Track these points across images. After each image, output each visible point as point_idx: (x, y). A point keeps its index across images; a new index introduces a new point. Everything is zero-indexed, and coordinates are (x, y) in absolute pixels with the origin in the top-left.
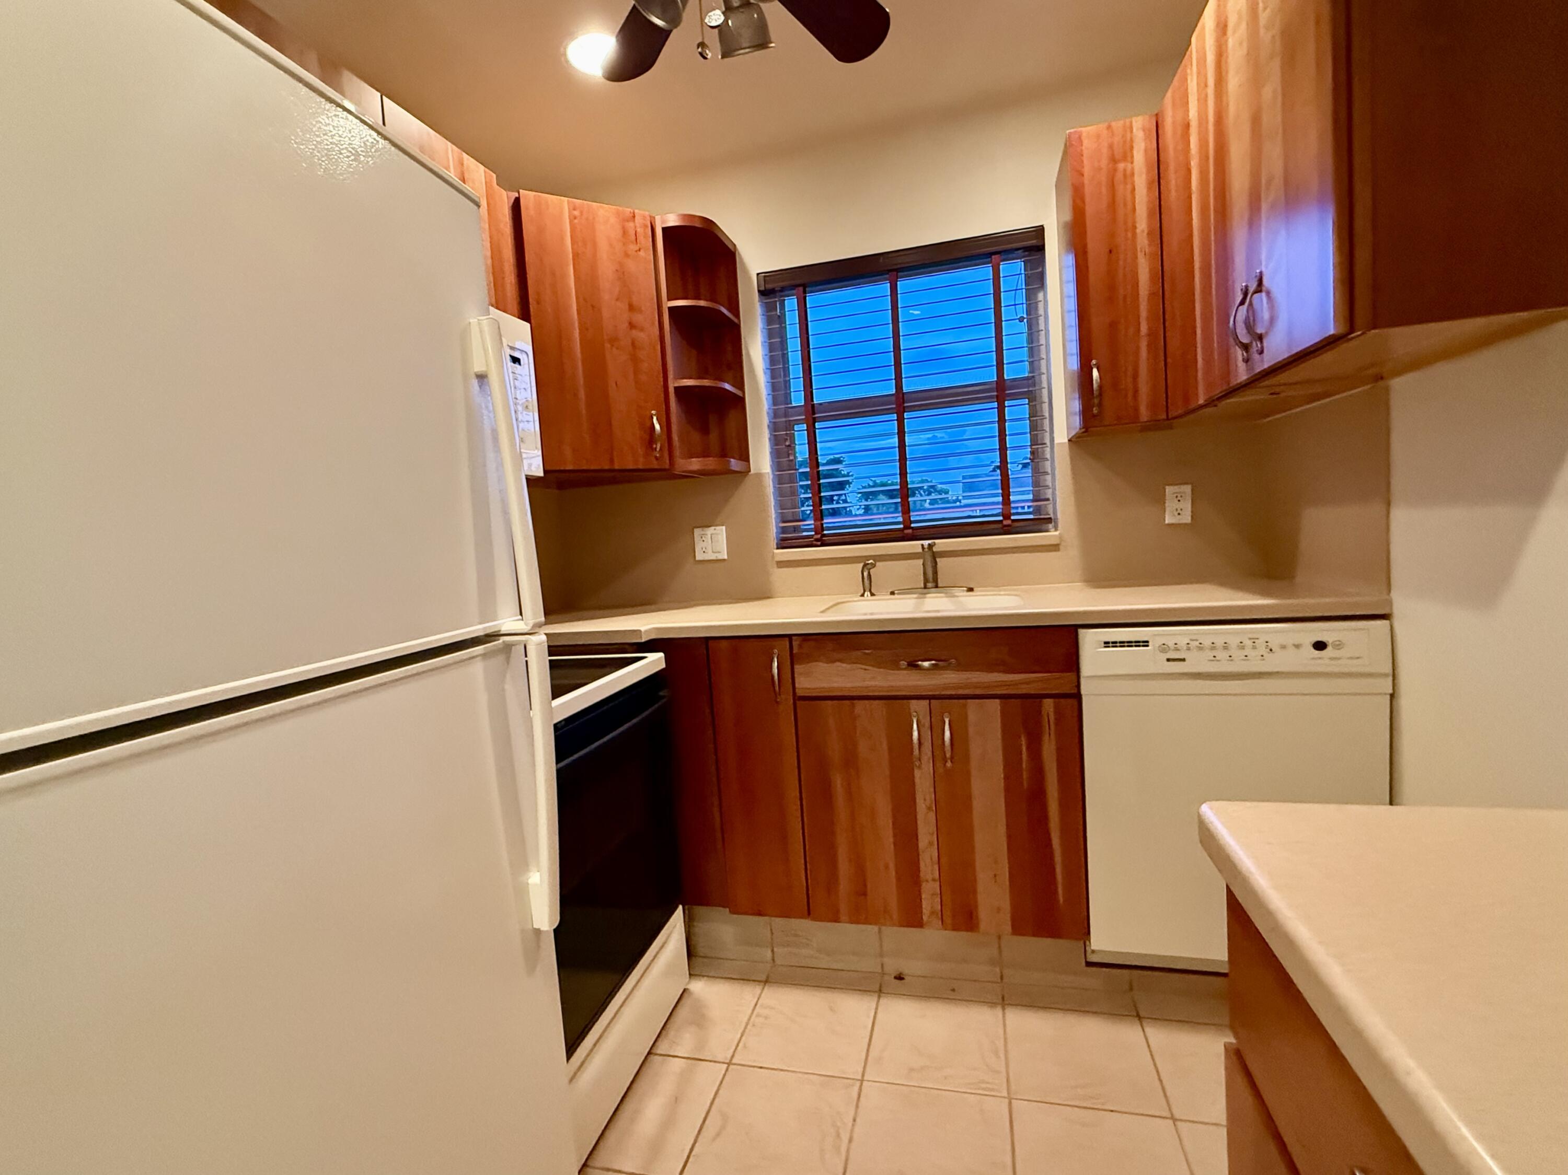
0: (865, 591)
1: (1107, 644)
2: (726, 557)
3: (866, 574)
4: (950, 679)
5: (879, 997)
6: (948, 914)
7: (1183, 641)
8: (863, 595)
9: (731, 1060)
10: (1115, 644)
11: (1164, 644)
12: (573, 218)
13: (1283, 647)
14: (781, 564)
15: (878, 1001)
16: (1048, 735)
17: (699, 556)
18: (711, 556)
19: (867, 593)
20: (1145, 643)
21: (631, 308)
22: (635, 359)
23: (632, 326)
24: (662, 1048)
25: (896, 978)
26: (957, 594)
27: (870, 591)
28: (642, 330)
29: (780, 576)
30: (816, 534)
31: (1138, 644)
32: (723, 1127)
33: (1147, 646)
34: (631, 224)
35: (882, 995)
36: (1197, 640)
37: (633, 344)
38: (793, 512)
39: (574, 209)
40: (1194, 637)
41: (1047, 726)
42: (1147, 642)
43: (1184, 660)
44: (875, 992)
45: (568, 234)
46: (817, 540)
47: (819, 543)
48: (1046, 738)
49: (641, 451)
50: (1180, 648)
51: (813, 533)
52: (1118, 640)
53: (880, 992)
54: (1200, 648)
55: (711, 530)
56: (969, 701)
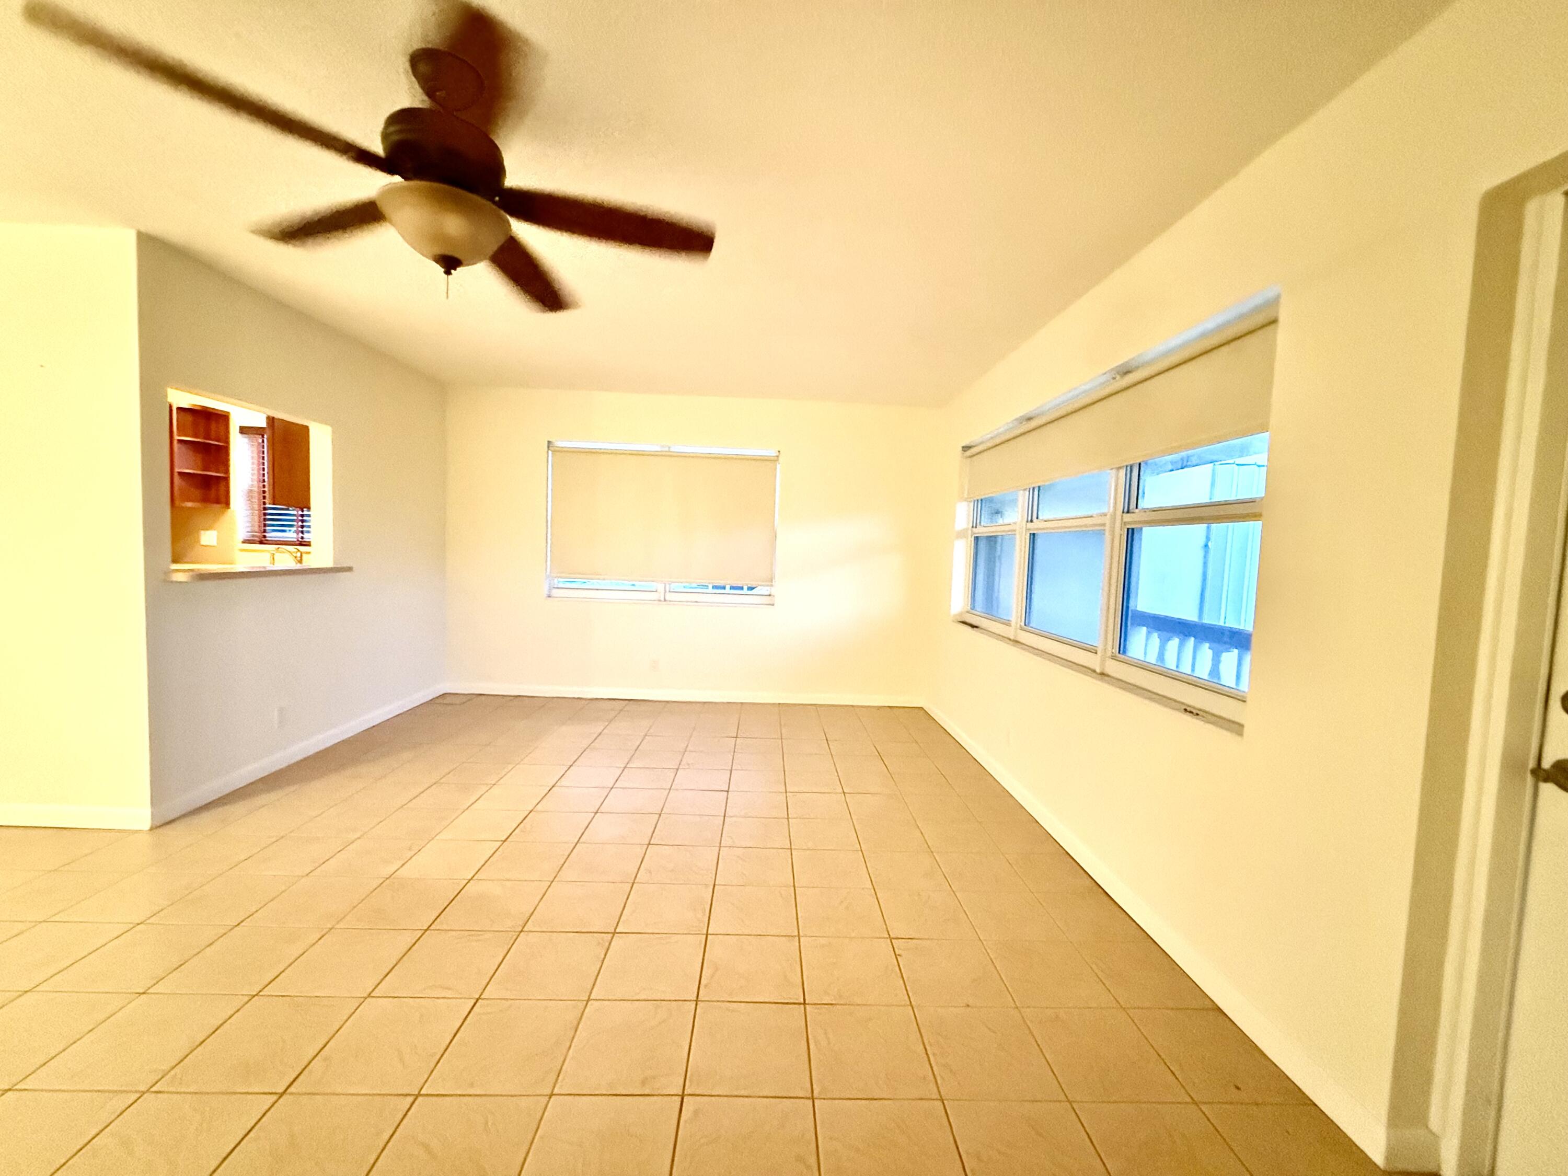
2: (215, 544)
38: (252, 528)
47: (258, 544)
51: (257, 539)
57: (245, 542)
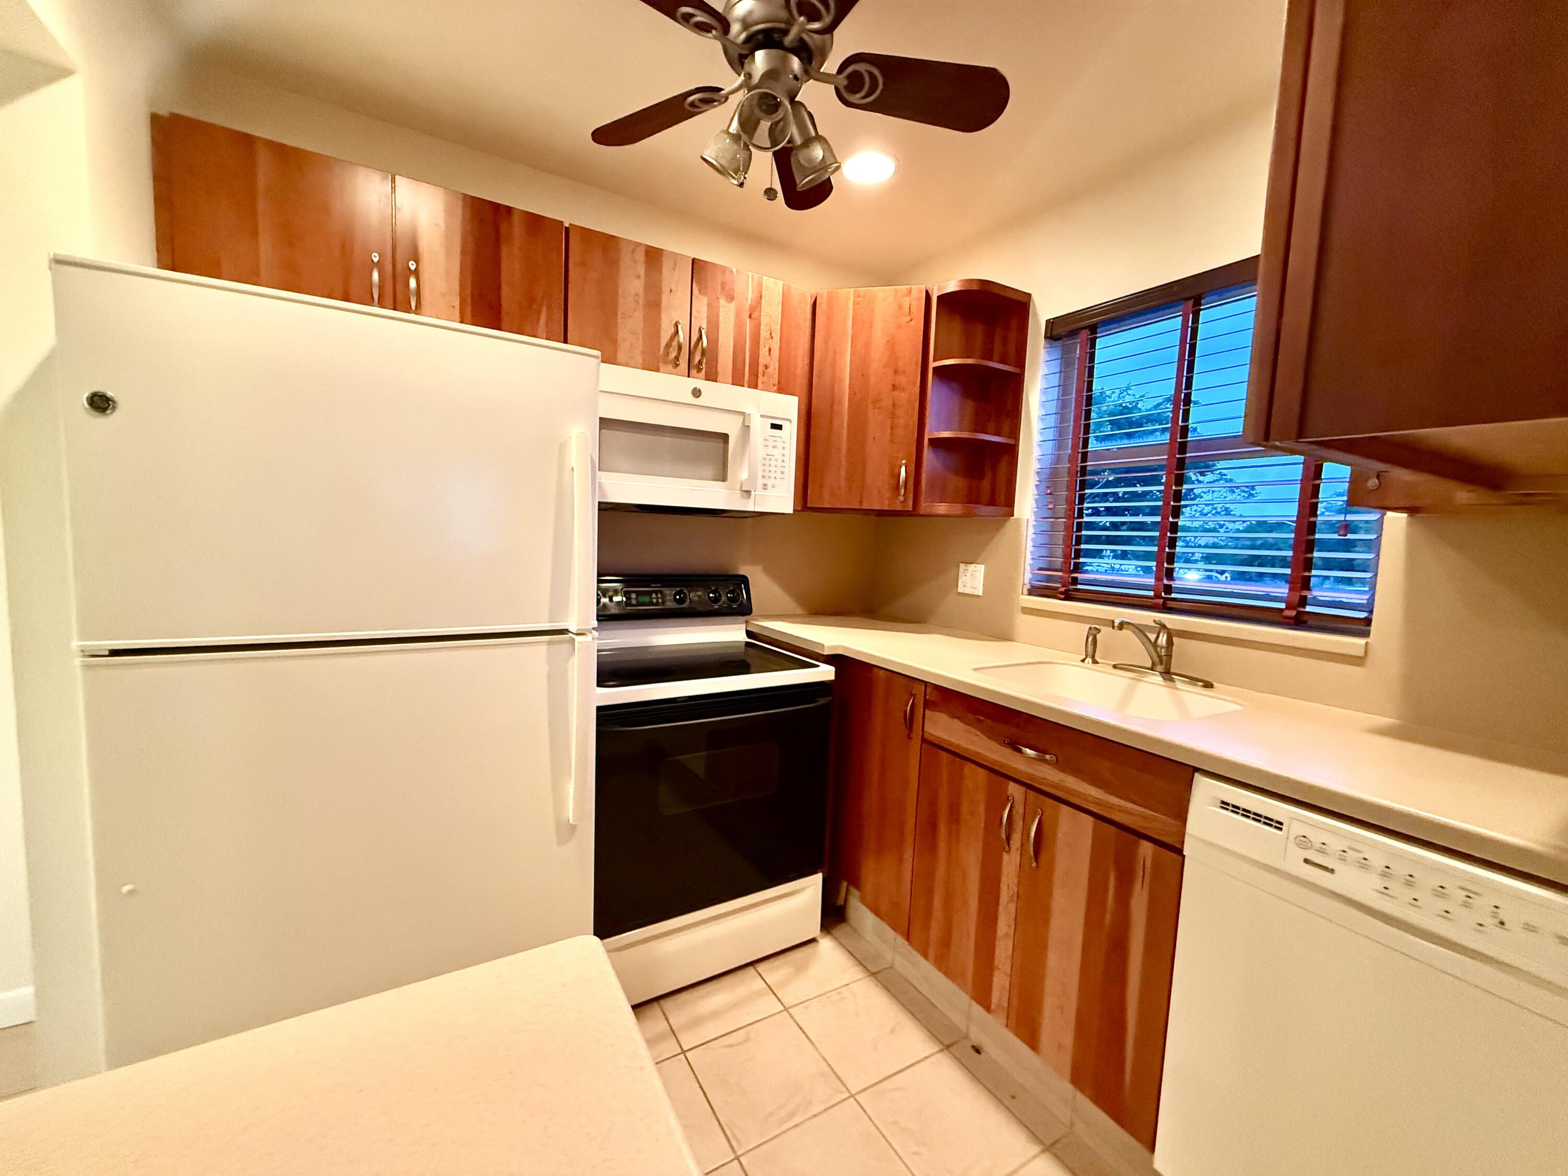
0: (1086, 657)
1: (1225, 805)
2: (981, 594)
3: (1090, 639)
4: (1050, 775)
5: (941, 1051)
6: (1013, 1016)
7: (1335, 845)
8: (1083, 661)
9: (788, 1008)
10: (1236, 809)
11: (1304, 837)
12: (856, 303)
13: (1529, 928)
14: (1027, 611)
15: (936, 1053)
16: (1141, 882)
17: (961, 589)
18: (968, 591)
19: (1089, 660)
20: (1279, 825)
21: (896, 372)
22: (893, 416)
23: (894, 387)
24: (761, 967)
25: (973, 1047)
26: (1179, 687)
27: (1093, 657)
28: (903, 390)
29: (1024, 623)
30: (1063, 586)
31: (1268, 821)
32: (740, 1044)
33: (1281, 829)
34: (907, 299)
35: (946, 1051)
36: (1359, 851)
37: (894, 405)
38: (1050, 561)
39: (859, 297)
40: (1354, 845)
41: (1141, 874)
42: (1281, 824)
43: (1332, 871)
44: (941, 1043)
45: (851, 318)
46: (1061, 593)
47: (1063, 596)
48: (1138, 886)
49: (887, 495)
50: (1329, 852)
51: (1060, 585)
52: (1242, 805)
53: (947, 1047)
54: (1364, 864)
55: (972, 567)
56: (1063, 806)
57: (1033, 591)
